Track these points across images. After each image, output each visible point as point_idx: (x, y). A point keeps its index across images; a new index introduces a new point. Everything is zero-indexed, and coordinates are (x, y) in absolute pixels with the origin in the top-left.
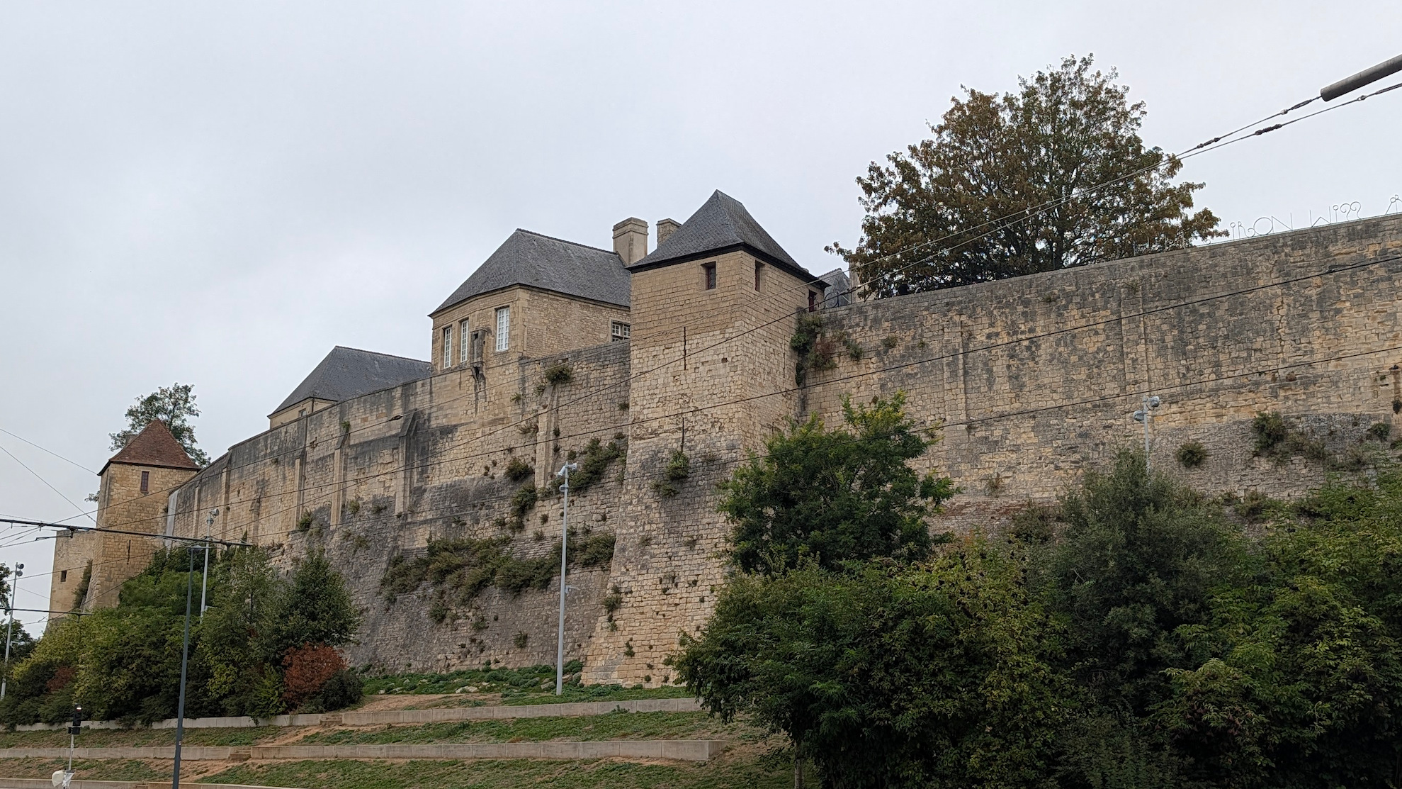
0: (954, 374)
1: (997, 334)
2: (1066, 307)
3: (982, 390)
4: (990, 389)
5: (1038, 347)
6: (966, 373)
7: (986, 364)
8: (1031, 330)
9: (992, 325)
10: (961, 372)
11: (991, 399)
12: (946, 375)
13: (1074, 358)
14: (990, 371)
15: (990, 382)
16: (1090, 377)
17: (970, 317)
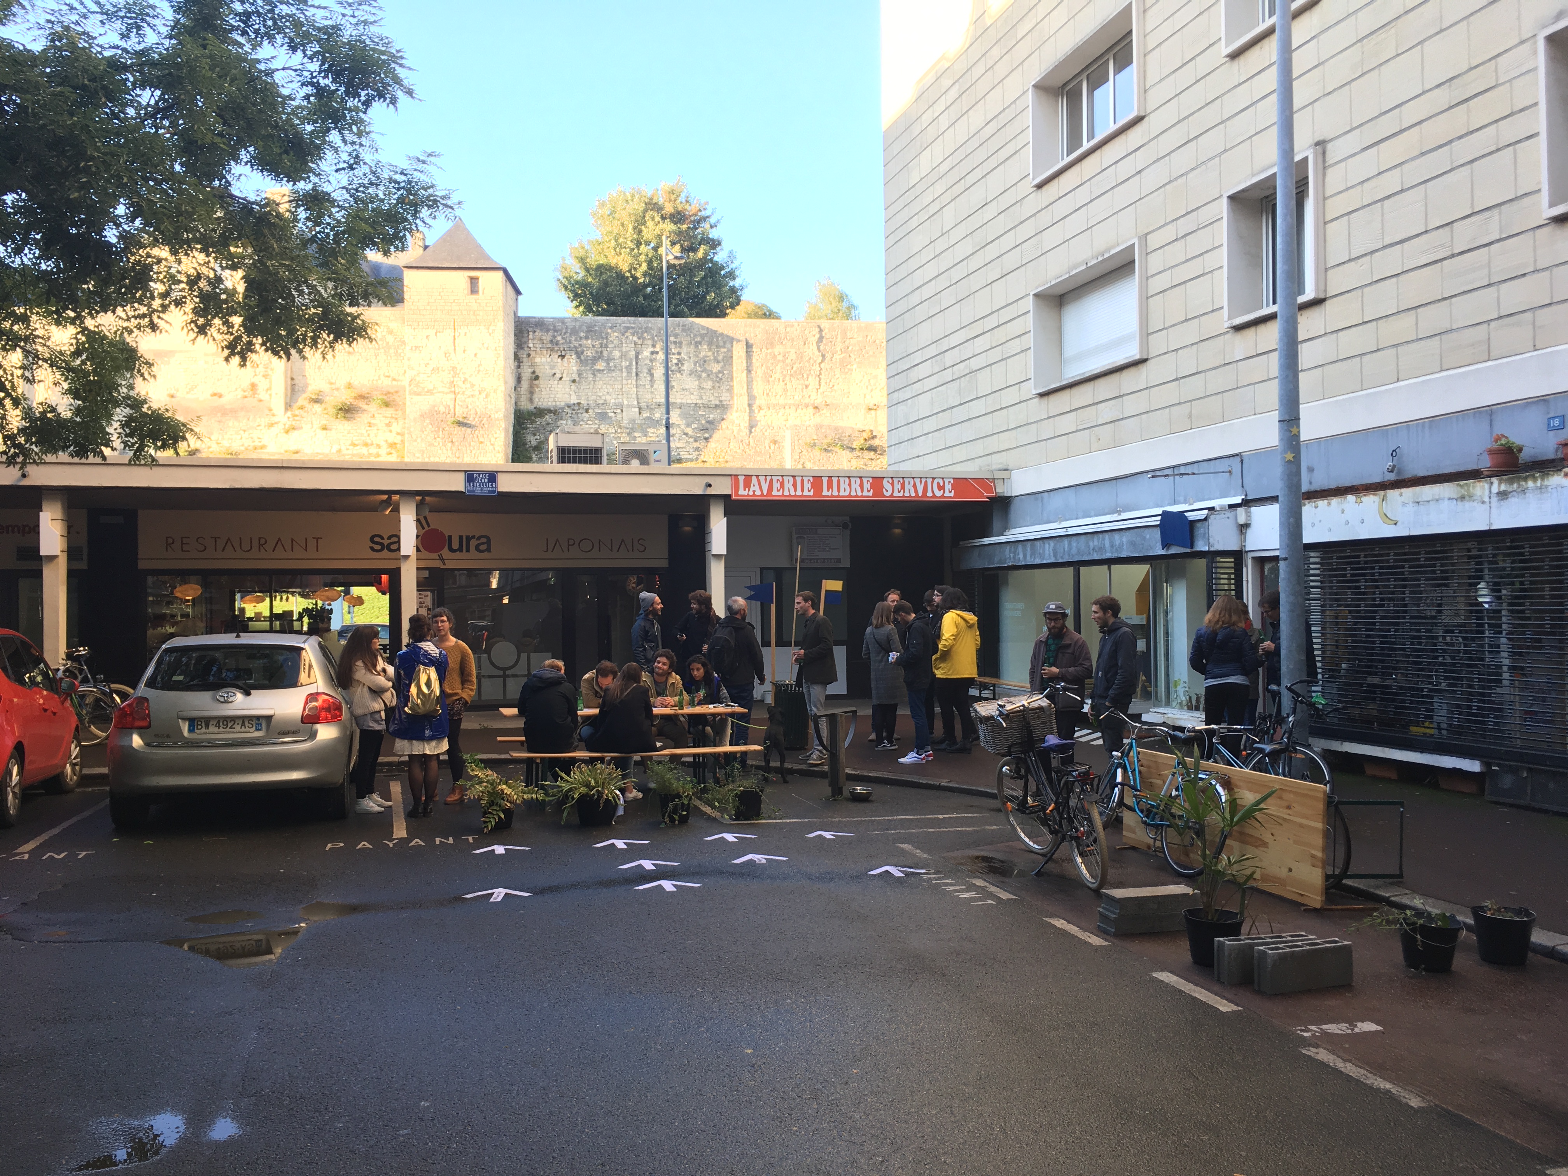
0: (629, 372)
1: (657, 353)
2: (700, 343)
3: (647, 387)
4: (652, 387)
5: (683, 364)
6: (637, 374)
7: (650, 371)
8: (679, 353)
9: (654, 346)
10: (634, 374)
11: (652, 393)
12: (625, 374)
13: (704, 375)
14: (652, 375)
15: (652, 381)
16: (713, 387)
17: (639, 338)
